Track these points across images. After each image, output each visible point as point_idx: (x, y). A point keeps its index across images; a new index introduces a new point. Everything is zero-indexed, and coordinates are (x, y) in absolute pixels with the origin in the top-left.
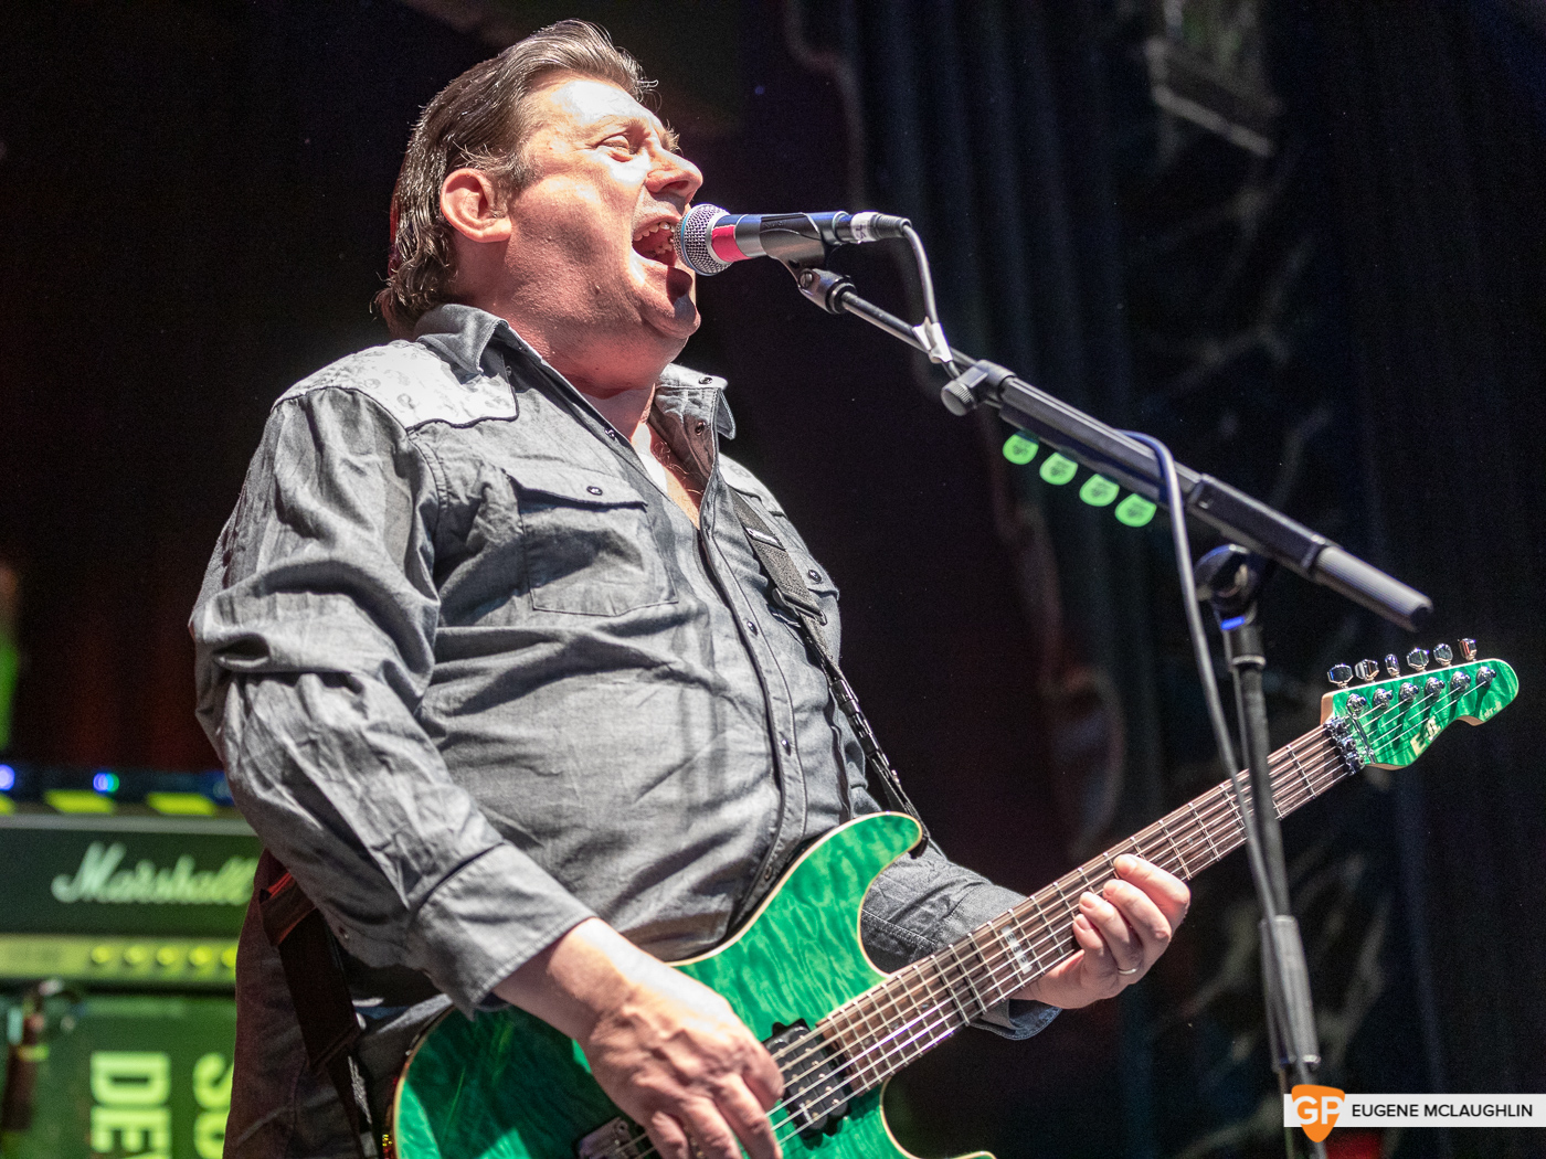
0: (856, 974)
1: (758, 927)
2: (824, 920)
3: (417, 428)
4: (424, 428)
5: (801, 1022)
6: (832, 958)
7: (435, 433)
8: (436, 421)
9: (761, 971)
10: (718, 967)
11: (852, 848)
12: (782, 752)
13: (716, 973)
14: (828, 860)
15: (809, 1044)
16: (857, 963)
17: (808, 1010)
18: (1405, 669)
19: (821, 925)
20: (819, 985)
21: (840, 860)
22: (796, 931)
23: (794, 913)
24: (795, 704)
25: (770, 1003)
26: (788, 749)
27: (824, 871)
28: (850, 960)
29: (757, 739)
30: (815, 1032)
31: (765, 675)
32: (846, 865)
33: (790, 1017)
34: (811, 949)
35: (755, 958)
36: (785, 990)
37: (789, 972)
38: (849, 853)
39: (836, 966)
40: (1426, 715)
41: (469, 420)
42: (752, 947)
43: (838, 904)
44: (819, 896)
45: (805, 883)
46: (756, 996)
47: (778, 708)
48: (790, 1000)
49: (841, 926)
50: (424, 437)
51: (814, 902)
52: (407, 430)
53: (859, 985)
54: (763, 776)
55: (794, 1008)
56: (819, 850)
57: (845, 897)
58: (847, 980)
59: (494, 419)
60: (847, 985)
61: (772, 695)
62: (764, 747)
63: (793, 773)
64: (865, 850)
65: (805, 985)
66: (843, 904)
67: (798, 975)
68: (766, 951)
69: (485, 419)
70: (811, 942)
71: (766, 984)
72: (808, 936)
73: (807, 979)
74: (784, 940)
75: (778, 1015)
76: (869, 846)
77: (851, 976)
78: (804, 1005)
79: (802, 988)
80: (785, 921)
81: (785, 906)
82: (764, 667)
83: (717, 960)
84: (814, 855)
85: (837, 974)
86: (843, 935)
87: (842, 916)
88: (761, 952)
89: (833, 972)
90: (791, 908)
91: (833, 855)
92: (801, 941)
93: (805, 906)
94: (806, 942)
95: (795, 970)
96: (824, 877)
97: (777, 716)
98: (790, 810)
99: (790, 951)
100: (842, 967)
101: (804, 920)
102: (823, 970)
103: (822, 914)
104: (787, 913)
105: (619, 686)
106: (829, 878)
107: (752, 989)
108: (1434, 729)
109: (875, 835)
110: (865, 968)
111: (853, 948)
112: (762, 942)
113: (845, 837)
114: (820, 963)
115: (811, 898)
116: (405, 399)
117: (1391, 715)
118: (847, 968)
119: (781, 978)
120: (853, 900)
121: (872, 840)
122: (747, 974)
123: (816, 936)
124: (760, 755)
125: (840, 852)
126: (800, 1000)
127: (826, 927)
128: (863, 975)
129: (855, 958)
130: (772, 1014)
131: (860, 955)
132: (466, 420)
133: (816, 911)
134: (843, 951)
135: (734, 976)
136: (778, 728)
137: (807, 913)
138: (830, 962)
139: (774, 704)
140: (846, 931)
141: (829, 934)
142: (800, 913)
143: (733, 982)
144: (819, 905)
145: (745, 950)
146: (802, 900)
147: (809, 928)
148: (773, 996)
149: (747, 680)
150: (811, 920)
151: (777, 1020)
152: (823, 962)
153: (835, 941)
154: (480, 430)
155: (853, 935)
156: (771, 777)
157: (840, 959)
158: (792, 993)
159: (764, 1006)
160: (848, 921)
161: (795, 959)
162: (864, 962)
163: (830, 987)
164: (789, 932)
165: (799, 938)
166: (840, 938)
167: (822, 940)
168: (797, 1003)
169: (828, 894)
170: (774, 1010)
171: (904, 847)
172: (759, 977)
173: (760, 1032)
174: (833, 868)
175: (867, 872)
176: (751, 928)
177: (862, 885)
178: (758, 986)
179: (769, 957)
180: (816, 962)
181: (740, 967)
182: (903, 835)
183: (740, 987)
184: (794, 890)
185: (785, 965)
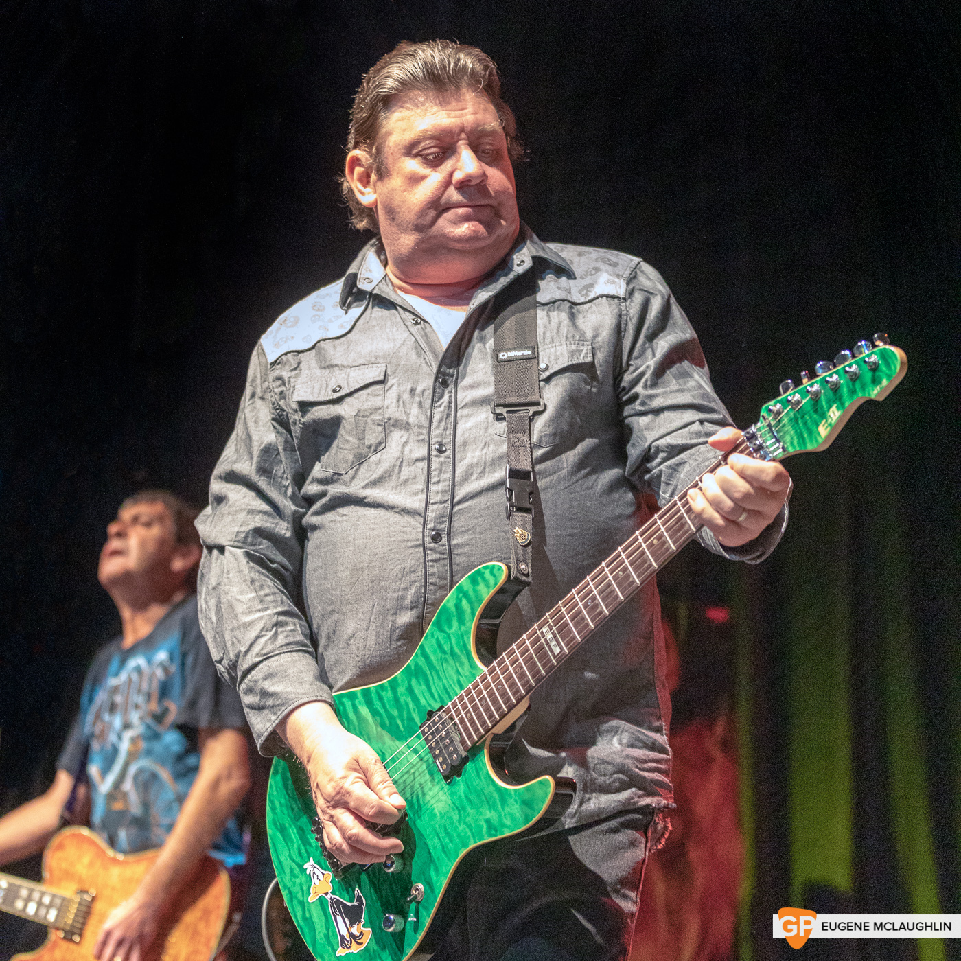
0: (470, 672)
1: (420, 652)
2: (453, 641)
4: (279, 361)
5: (442, 708)
9: (421, 681)
10: (399, 681)
11: (467, 591)
12: (428, 544)
13: (398, 686)
14: (455, 602)
16: (471, 666)
17: (445, 700)
19: (451, 644)
20: (451, 682)
21: (461, 601)
22: (438, 651)
23: (437, 639)
24: (456, 500)
25: (426, 700)
26: (435, 539)
27: (453, 609)
28: (467, 663)
31: (431, 486)
32: (464, 602)
33: (437, 706)
34: (446, 660)
35: (417, 672)
36: (433, 690)
37: (435, 677)
38: (465, 595)
39: (460, 669)
42: (416, 665)
43: (460, 628)
44: (450, 627)
45: (443, 619)
46: (418, 696)
47: (433, 509)
48: (437, 695)
49: (462, 643)
50: (278, 367)
51: (447, 630)
52: (271, 365)
53: (471, 678)
55: (438, 699)
57: (464, 624)
58: (466, 676)
60: (465, 679)
61: (431, 501)
62: (419, 540)
63: (437, 557)
64: (475, 591)
65: (444, 684)
66: (463, 628)
67: (440, 678)
68: (423, 666)
70: (446, 657)
71: (424, 687)
72: (445, 652)
73: (445, 681)
74: (432, 658)
75: (430, 705)
76: (477, 588)
77: (468, 674)
78: (442, 696)
79: (442, 686)
80: (433, 647)
81: (433, 636)
82: (432, 481)
83: (399, 677)
85: (460, 675)
86: (464, 648)
87: (462, 636)
88: (421, 668)
89: (458, 673)
90: (436, 636)
91: (457, 597)
92: (441, 657)
93: (443, 634)
94: (443, 657)
95: (438, 675)
96: (453, 613)
97: (431, 515)
98: (432, 584)
99: (435, 663)
100: (463, 669)
101: (443, 642)
102: (452, 673)
103: (452, 637)
104: (434, 641)
106: (455, 613)
107: (416, 691)
108: (836, 414)
109: (479, 579)
111: (469, 655)
112: (421, 661)
113: (463, 584)
115: (446, 628)
118: (466, 669)
119: (431, 682)
120: (468, 624)
121: (479, 585)
122: (414, 682)
123: (448, 652)
125: (461, 595)
126: (441, 694)
127: (454, 646)
128: (474, 672)
129: (470, 662)
130: (427, 706)
131: (474, 659)
133: (449, 636)
134: (464, 660)
135: (407, 685)
136: (430, 525)
137: (444, 638)
138: (456, 667)
140: (465, 645)
141: (456, 650)
142: (440, 638)
143: (407, 689)
144: (450, 632)
145: (413, 668)
146: (442, 630)
147: (445, 648)
148: (427, 695)
150: (447, 643)
151: (429, 709)
152: (453, 668)
153: (459, 652)
155: (468, 647)
158: (436, 689)
159: (423, 701)
160: (466, 638)
161: (438, 669)
162: (475, 663)
163: (457, 683)
164: (435, 652)
165: (440, 654)
166: (461, 651)
167: (453, 654)
169: (455, 624)
170: (428, 703)
171: (496, 584)
172: (419, 683)
173: (420, 718)
174: (458, 606)
175: (476, 605)
176: (416, 654)
177: (473, 613)
178: (419, 689)
179: (424, 669)
180: (449, 668)
181: (411, 679)
182: (495, 576)
183: (410, 690)
184: (438, 625)
185: (433, 673)
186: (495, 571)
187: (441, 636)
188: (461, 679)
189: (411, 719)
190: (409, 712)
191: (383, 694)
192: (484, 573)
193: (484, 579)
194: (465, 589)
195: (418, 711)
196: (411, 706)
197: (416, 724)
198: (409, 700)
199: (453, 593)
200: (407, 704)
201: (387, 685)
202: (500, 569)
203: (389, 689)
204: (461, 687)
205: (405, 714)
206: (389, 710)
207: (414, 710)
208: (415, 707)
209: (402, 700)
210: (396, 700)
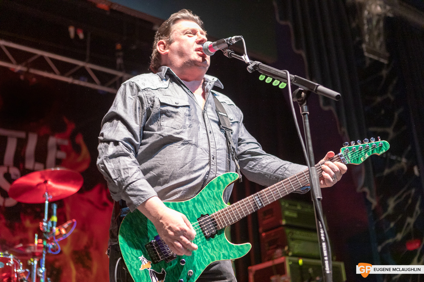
0: (221, 205)
1: (200, 195)
2: (215, 194)
3: (144, 89)
4: (145, 89)
5: (208, 215)
6: (216, 202)
7: (148, 90)
8: (148, 88)
9: (199, 204)
10: (190, 203)
11: (222, 179)
12: (212, 159)
13: (189, 204)
14: (217, 181)
15: (208, 219)
16: (221, 203)
17: (209, 212)
18: (362, 143)
19: (214, 195)
20: (213, 207)
21: (219, 182)
22: (208, 196)
23: (208, 192)
24: (217, 149)
26: (213, 158)
27: (216, 184)
28: (220, 202)
29: (207, 156)
30: (210, 216)
31: (210, 142)
32: (221, 183)
33: (205, 213)
34: (211, 200)
35: (198, 201)
36: (204, 208)
37: (206, 204)
38: (222, 180)
39: (217, 203)
40: (365, 153)
41: (157, 88)
42: (198, 199)
43: (218, 190)
44: (214, 189)
45: (211, 186)
46: (198, 209)
47: (212, 150)
48: (205, 210)
49: (218, 195)
50: (145, 91)
51: (212, 190)
52: (142, 90)
53: (222, 207)
54: (207, 164)
55: (206, 211)
56: (215, 180)
57: (220, 189)
58: (219, 206)
59: (162, 88)
60: (219, 207)
61: (211, 147)
62: (208, 158)
63: (213, 164)
64: (225, 180)
65: (209, 207)
66: (219, 191)
67: (208, 205)
68: (201, 200)
69: (159, 88)
70: (211, 198)
71: (200, 206)
72: (211, 197)
73: (210, 205)
74: (205, 198)
75: (202, 213)
76: (226, 179)
77: (220, 205)
78: (208, 211)
79: (208, 208)
80: (206, 194)
81: (206, 191)
82: (210, 141)
83: (189, 201)
84: (214, 181)
85: (217, 205)
86: (219, 197)
87: (219, 193)
88: (200, 200)
91: (218, 180)
92: (209, 198)
94: (210, 198)
95: (207, 204)
96: (215, 185)
97: (211, 151)
98: (211, 172)
99: (206, 200)
100: (218, 204)
101: (210, 194)
102: (213, 204)
103: (214, 192)
104: (206, 192)
105: (177, 146)
106: (216, 185)
107: (197, 207)
108: (367, 156)
109: (228, 176)
110: (224, 204)
112: (200, 198)
113: (221, 177)
114: (212, 203)
115: (212, 189)
116: (143, 84)
117: (356, 152)
118: (219, 204)
119: (204, 205)
120: (222, 190)
121: (227, 178)
122: (196, 204)
123: (212, 197)
124: (207, 160)
125: (219, 180)
126: (208, 210)
127: (215, 195)
128: (222, 205)
129: (221, 202)
130: (201, 213)
131: (222, 201)
132: (156, 88)
133: (213, 192)
134: (218, 200)
135: (193, 205)
136: (212, 154)
137: (211, 192)
138: (215, 202)
139: (211, 149)
140: (219, 196)
141: (216, 197)
143: (193, 206)
144: (214, 191)
145: (196, 199)
146: (210, 190)
147: (211, 195)
148: (201, 209)
149: (206, 144)
150: (212, 194)
151: (202, 214)
152: (214, 202)
153: (217, 198)
154: (158, 90)
155: (221, 197)
156: (209, 165)
157: (218, 202)
158: (206, 208)
159: (199, 211)
160: (220, 194)
161: (207, 201)
162: (223, 203)
163: (215, 207)
164: (206, 196)
165: (208, 197)
166: (218, 198)
167: (214, 198)
168: (207, 210)
169: (216, 189)
170: (202, 212)
171: (235, 179)
172: (199, 205)
173: (198, 216)
174: (218, 183)
175: (226, 184)
176: (198, 195)
177: (224, 186)
178: (198, 207)
179: (201, 201)
180: (212, 202)
181: (195, 203)
182: (234, 177)
183: (194, 207)
184: (209, 187)
185: (205, 203)
186: (235, 175)
187: (210, 192)
188: (217, 207)
189: (193, 216)
190: (193, 213)
191: (182, 206)
192: (230, 175)
193: (230, 177)
194: (222, 178)
195: (197, 214)
196: (194, 212)
197: (196, 218)
198: (193, 209)
199: (216, 179)
200: (192, 211)
201: (184, 203)
202: (237, 175)
203: (185, 204)
204: (217, 209)
205: (191, 214)
206: (184, 211)
207: (195, 213)
208: (196, 212)
209: (190, 209)
210: (188, 209)
